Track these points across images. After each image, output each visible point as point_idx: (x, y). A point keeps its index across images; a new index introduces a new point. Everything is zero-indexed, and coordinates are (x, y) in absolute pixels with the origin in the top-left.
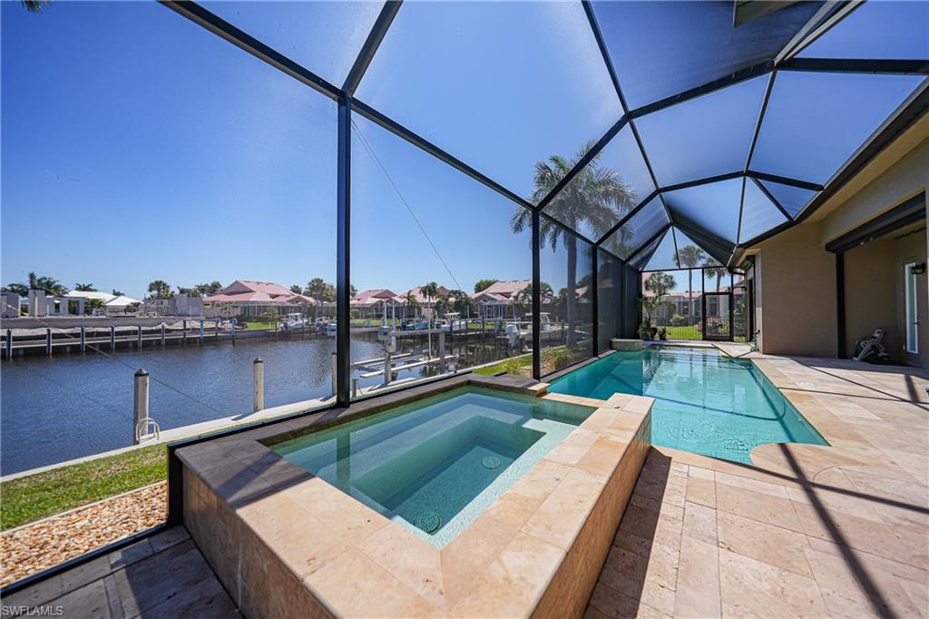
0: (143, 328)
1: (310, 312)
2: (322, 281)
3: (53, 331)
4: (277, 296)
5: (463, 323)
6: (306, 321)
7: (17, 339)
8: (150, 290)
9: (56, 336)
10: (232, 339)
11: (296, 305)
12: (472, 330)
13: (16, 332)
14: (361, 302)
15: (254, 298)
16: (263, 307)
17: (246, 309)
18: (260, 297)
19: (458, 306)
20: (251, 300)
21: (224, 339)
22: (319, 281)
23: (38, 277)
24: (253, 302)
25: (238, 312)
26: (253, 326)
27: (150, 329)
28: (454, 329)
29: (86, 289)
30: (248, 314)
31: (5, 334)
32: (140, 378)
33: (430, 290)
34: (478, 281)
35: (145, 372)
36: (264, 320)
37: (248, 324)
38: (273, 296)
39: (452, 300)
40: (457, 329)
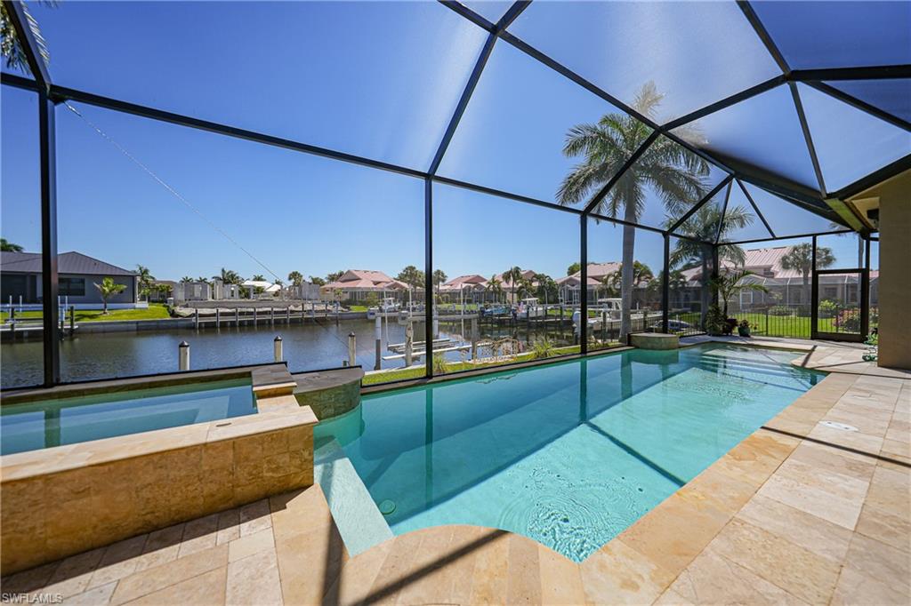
0: (275, 309)
1: (403, 297)
2: (414, 268)
3: (221, 310)
4: (379, 282)
5: (540, 309)
6: (399, 304)
7: (201, 316)
8: (290, 279)
9: (223, 314)
10: (337, 320)
11: (393, 290)
12: (552, 316)
13: (201, 311)
14: (452, 288)
15: (360, 285)
16: (366, 293)
17: (354, 293)
18: (365, 284)
19: (540, 292)
20: (358, 286)
21: (332, 319)
22: (412, 268)
23: (227, 271)
24: (359, 288)
25: (347, 296)
26: (355, 309)
27: (281, 310)
28: (530, 315)
29: (259, 279)
30: (355, 298)
31: (194, 312)
32: (182, 349)
33: (514, 274)
34: (571, 265)
35: (186, 344)
36: (365, 304)
37: (352, 307)
38: (376, 283)
39: (536, 284)
40: (534, 315)
